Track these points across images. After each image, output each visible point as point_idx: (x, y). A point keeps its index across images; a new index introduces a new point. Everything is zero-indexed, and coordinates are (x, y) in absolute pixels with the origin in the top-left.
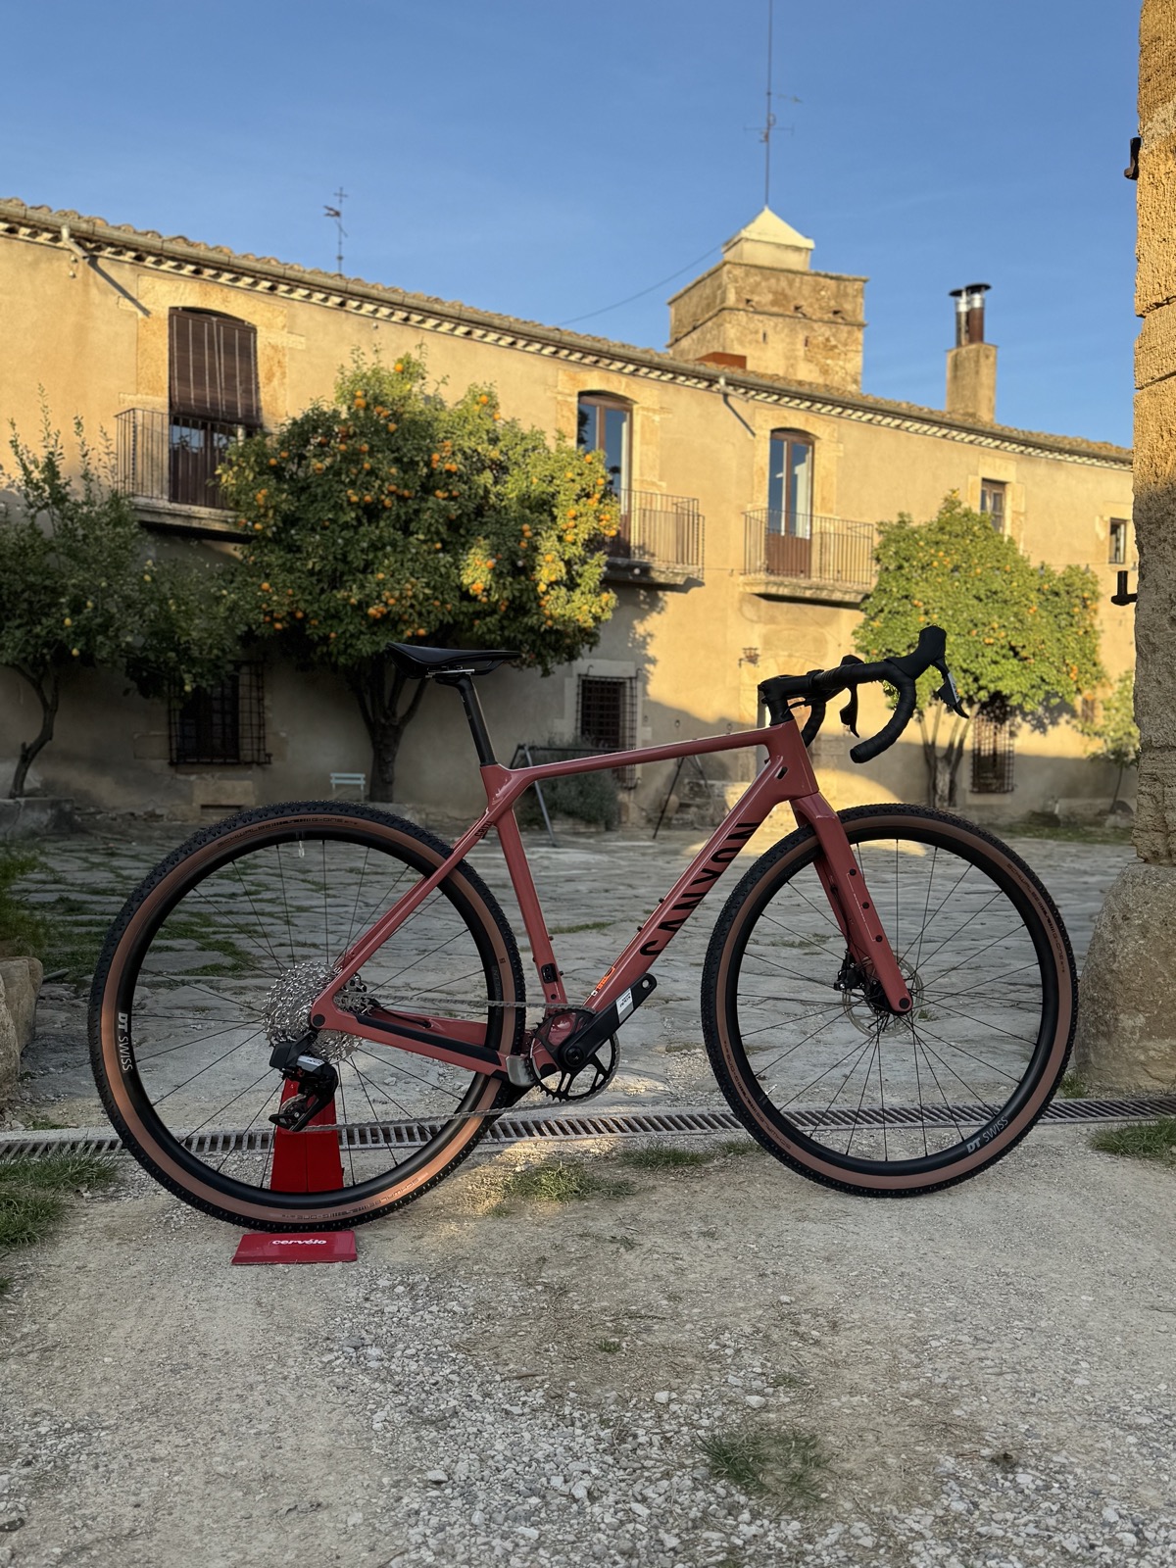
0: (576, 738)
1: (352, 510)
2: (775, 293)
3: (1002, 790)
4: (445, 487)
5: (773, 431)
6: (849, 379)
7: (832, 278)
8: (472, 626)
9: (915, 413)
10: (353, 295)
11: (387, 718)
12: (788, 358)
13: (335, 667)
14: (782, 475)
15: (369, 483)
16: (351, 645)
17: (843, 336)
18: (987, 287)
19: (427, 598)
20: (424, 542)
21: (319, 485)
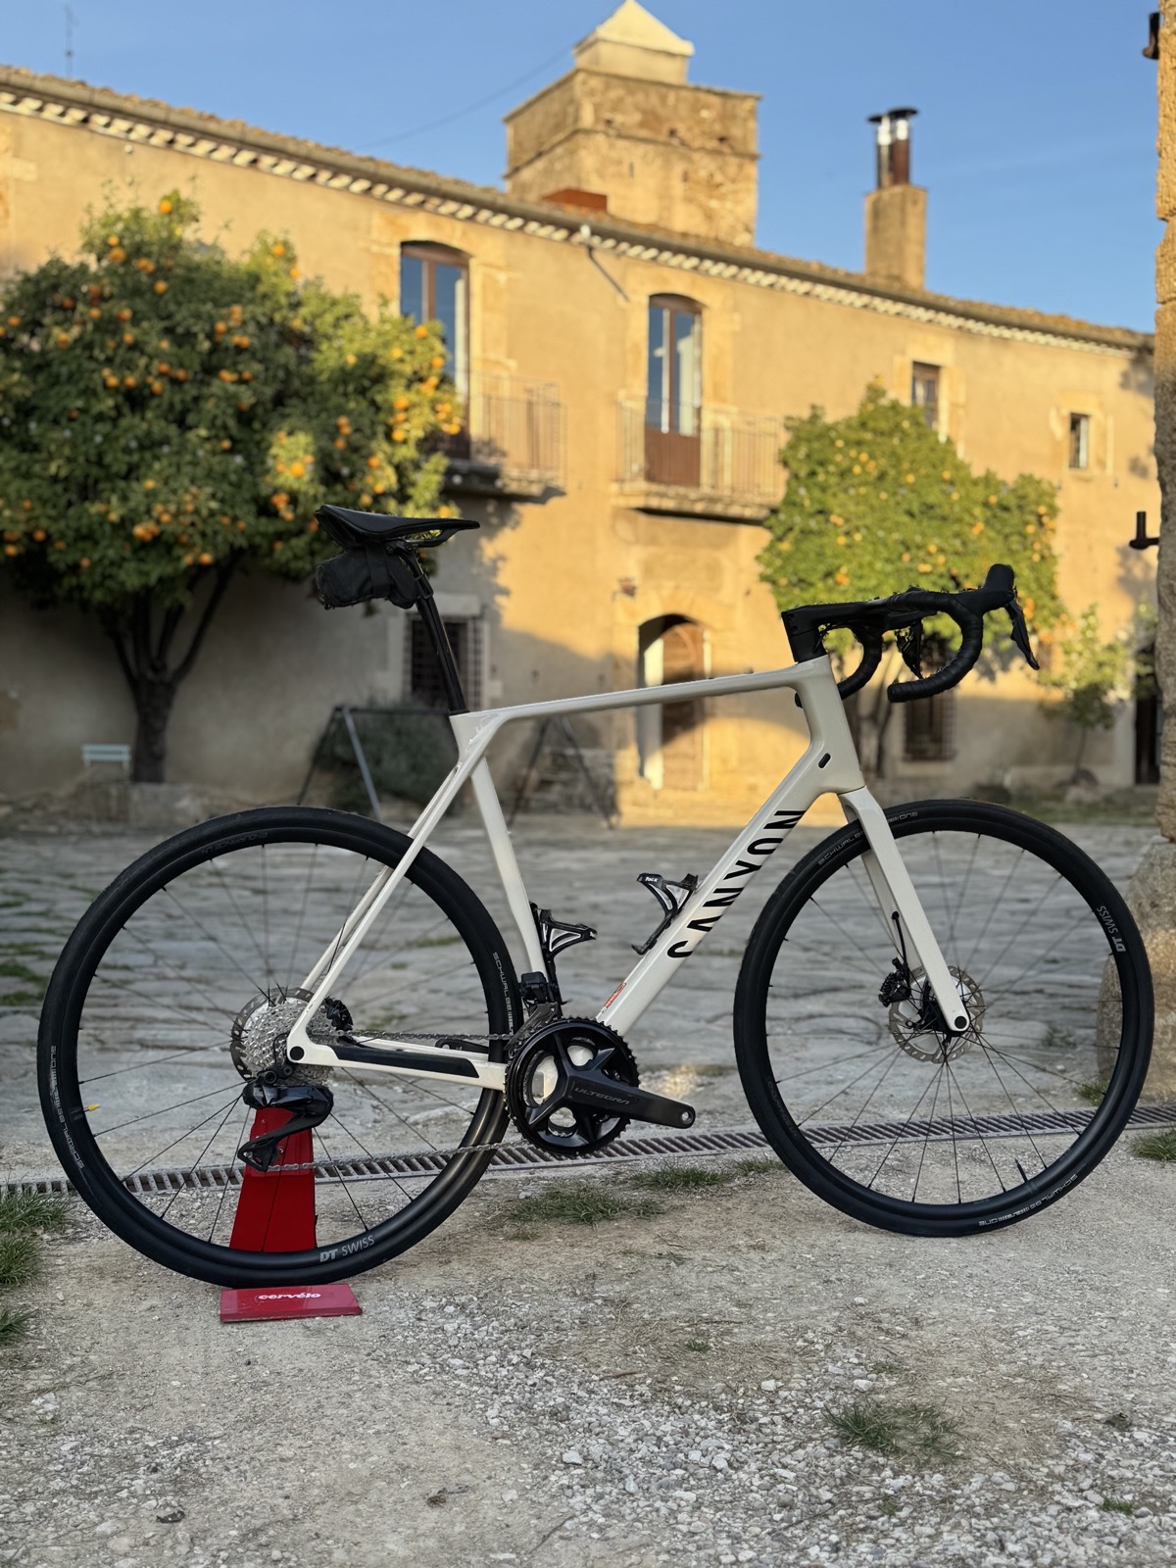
0: (404, 694)
1: (110, 395)
2: (644, 112)
3: (940, 757)
4: (234, 367)
5: (652, 297)
6: (740, 227)
7: (716, 94)
8: (271, 551)
9: (829, 276)
10: (100, 109)
11: (155, 670)
12: (661, 197)
13: (85, 605)
14: (662, 352)
15: (131, 360)
16: (110, 577)
17: (732, 170)
18: (913, 112)
19: (212, 513)
20: (207, 439)
21: (63, 363)
